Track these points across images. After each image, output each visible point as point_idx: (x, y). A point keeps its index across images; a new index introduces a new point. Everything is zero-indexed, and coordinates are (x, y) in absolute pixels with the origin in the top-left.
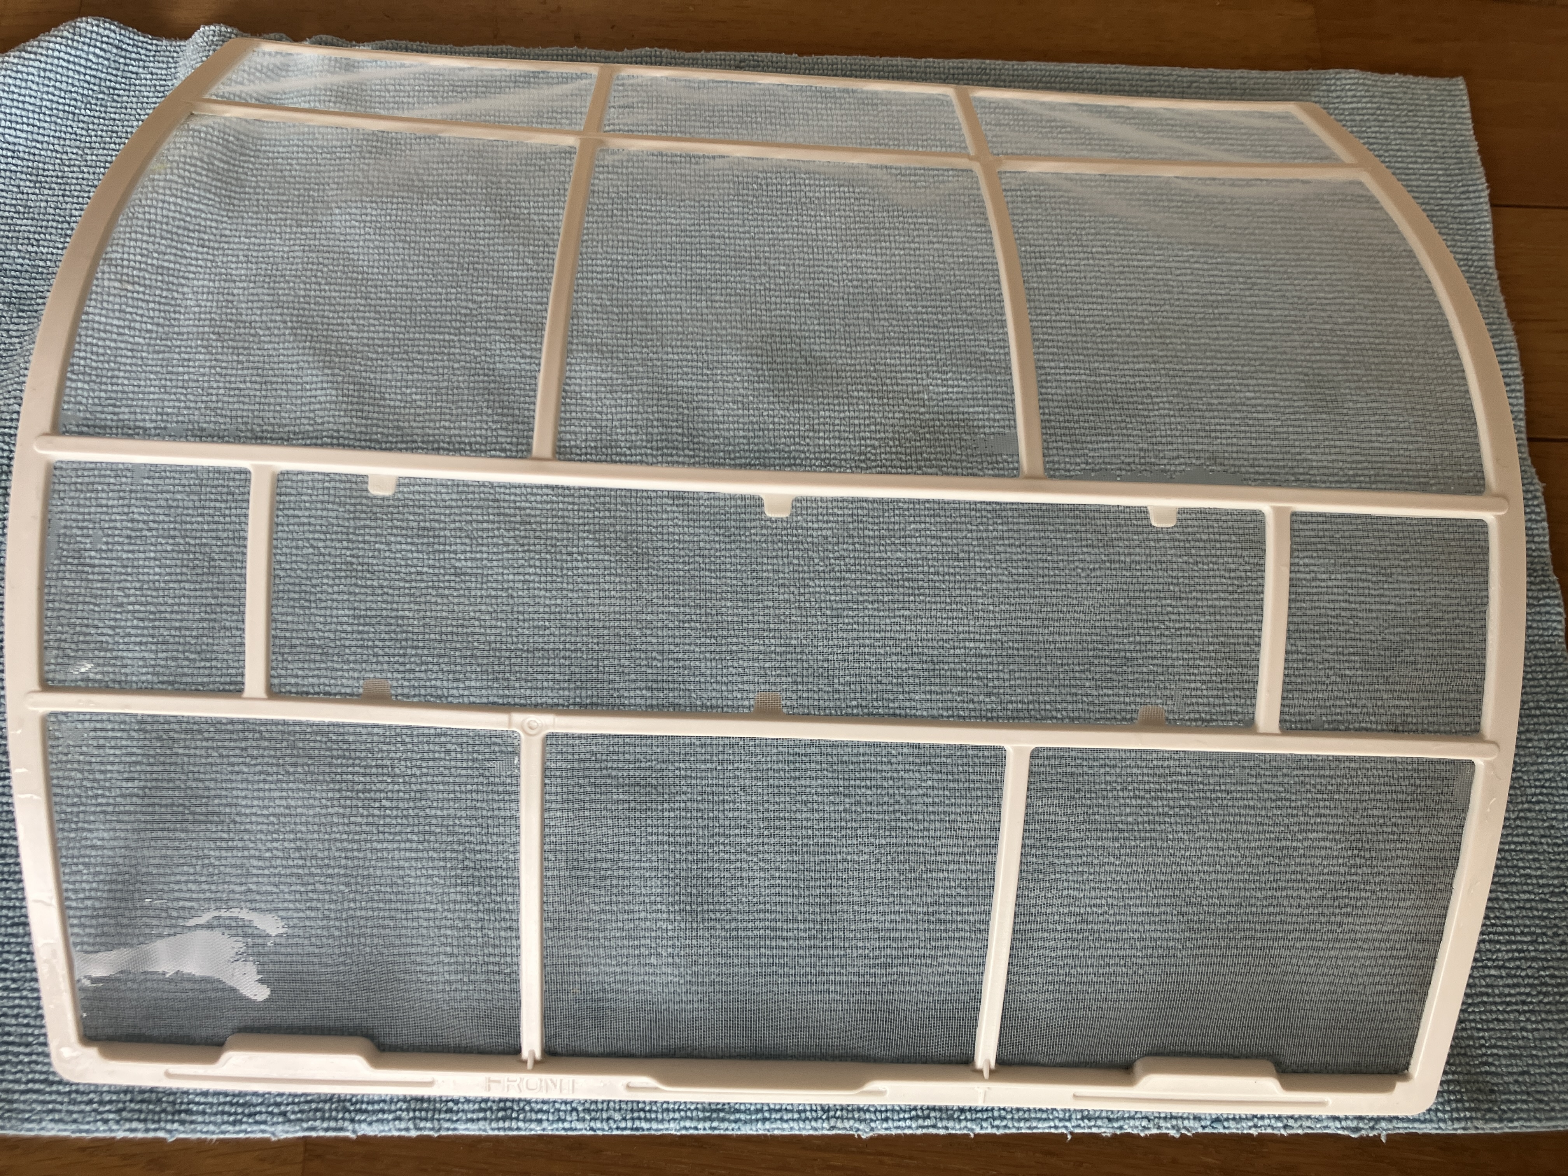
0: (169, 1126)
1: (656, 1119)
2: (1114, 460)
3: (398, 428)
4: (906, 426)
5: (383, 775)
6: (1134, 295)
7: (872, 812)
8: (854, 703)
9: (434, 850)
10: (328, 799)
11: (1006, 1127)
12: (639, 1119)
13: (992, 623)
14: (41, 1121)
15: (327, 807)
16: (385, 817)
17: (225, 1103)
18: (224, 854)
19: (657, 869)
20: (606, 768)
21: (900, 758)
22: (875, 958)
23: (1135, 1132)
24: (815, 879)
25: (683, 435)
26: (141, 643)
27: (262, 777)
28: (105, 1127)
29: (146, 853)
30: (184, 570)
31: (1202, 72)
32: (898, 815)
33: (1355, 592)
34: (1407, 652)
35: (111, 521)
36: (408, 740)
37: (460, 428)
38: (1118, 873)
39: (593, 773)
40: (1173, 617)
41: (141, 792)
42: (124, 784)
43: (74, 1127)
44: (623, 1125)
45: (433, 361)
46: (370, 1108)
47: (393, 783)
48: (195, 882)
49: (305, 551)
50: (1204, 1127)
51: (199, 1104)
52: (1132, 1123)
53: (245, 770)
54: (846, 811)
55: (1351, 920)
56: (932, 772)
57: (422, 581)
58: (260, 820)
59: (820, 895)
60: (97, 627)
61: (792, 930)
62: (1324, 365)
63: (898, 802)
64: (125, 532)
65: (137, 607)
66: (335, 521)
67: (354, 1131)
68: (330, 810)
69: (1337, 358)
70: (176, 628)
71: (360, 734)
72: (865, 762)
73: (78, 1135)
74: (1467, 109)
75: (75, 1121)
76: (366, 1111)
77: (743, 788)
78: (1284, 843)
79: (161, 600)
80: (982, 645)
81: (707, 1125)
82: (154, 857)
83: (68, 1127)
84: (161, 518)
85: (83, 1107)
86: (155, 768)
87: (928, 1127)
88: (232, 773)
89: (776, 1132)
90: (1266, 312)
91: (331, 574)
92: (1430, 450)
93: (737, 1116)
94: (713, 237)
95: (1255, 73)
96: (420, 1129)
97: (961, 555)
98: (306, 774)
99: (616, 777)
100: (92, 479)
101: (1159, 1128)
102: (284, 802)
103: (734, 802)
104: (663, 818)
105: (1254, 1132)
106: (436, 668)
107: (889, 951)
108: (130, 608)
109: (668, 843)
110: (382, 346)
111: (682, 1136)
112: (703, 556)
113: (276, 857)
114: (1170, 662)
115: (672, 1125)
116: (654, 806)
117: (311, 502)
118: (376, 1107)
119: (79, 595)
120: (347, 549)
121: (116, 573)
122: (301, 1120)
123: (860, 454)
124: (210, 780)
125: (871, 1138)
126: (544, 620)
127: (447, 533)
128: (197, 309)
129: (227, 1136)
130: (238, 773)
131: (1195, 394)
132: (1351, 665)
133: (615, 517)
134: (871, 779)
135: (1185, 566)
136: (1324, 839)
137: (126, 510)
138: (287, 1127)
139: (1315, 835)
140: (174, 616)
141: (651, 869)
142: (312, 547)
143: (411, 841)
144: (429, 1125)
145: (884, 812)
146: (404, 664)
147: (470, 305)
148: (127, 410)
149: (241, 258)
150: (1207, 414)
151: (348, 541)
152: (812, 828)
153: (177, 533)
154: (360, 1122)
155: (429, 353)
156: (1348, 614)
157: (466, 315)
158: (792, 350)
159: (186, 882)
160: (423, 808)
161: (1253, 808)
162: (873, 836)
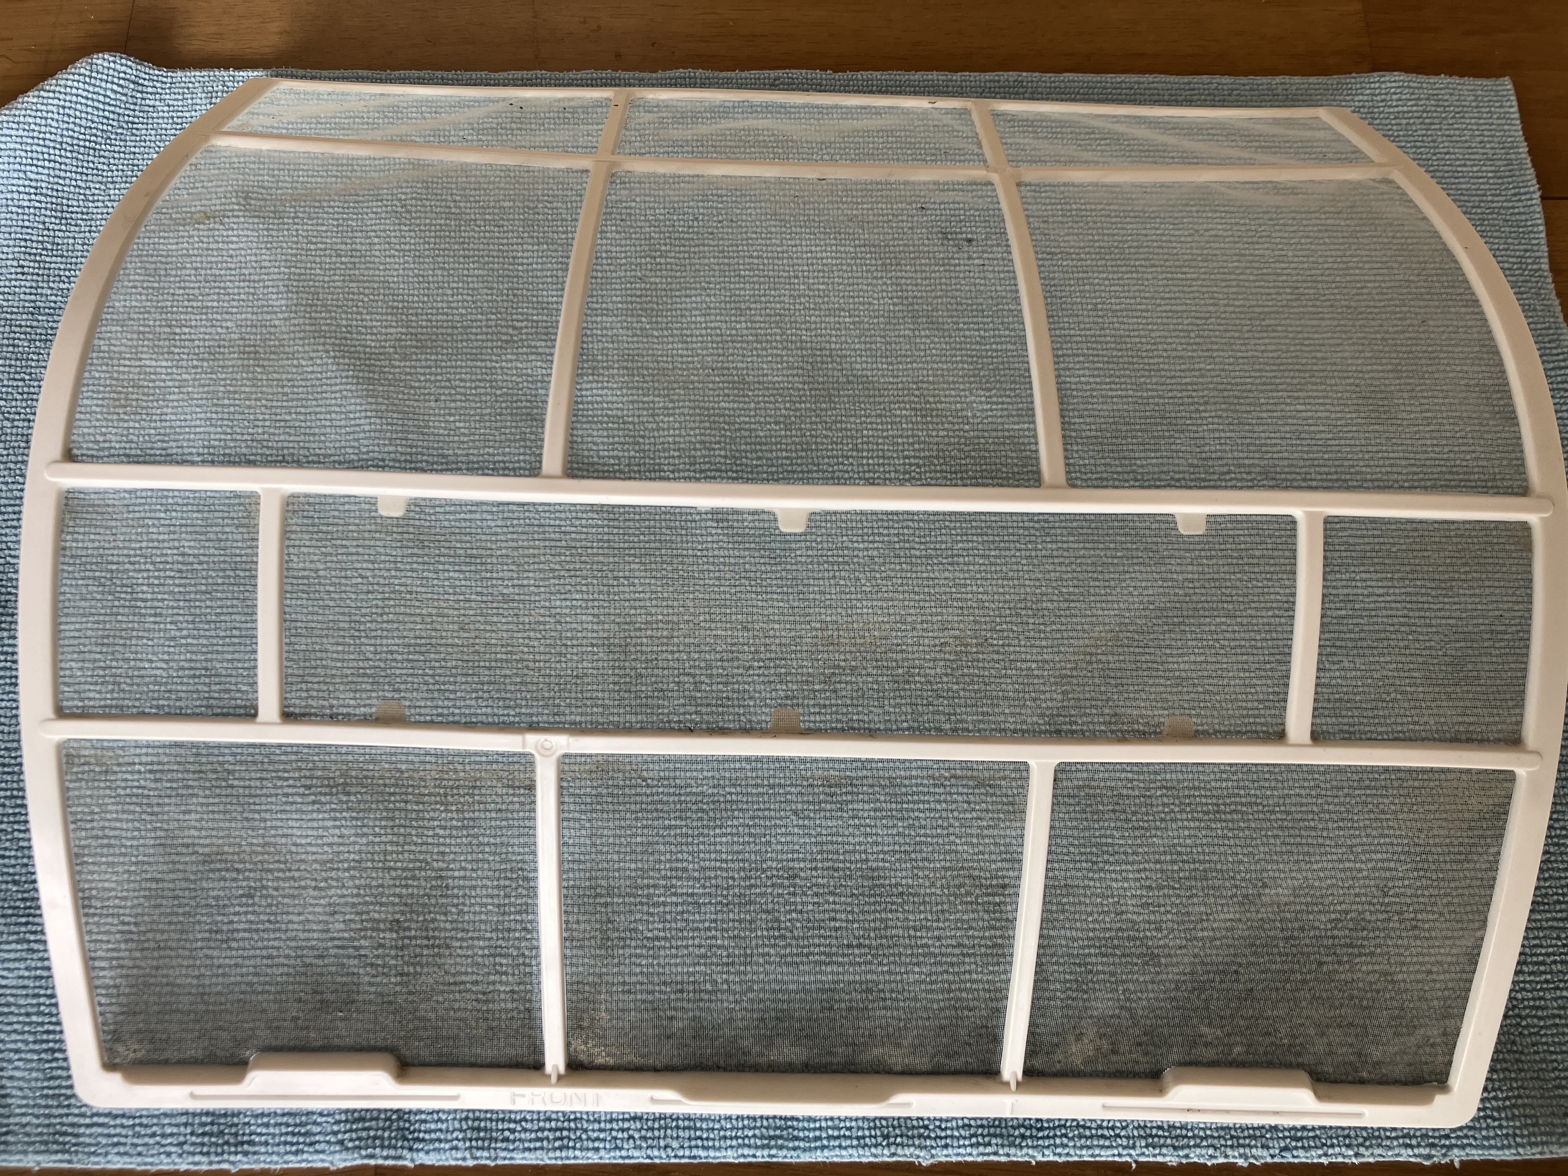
0: (232, 1158)
1: (714, 1147)
2: (1163, 476)
3: (444, 456)
4: (949, 444)
5: (436, 803)
6: (1179, 308)
7: (926, 836)
8: (905, 725)
9: (488, 878)
10: (381, 827)
11: (1068, 1154)
12: (697, 1147)
13: (1044, 643)
14: (107, 1154)
15: (380, 835)
16: (438, 845)
17: (287, 1134)
18: (281, 884)
19: (710, 895)
20: (658, 794)
21: (953, 781)
22: (932, 983)
23: (1202, 1161)
24: (869, 904)
25: (725, 457)
26: (194, 676)
27: (316, 806)
28: (168, 1160)
29: (205, 884)
30: (235, 602)
31: (1243, 80)
32: (952, 838)
33: (1414, 606)
34: (1470, 667)
35: (162, 555)
36: (460, 767)
37: (504, 454)
38: (1178, 896)
39: (644, 798)
40: (1228, 635)
41: (198, 825)
42: (181, 817)
43: (139, 1159)
44: (681, 1153)
45: (476, 388)
46: (427, 1137)
47: (446, 811)
48: (254, 913)
49: (354, 581)
50: (1273, 1156)
51: (260, 1134)
52: (1198, 1151)
53: (299, 800)
54: (898, 834)
55: (1418, 943)
56: (986, 795)
57: (471, 608)
58: (314, 849)
59: (874, 921)
60: (151, 661)
61: (848, 955)
62: (1375, 375)
63: (951, 826)
64: (175, 566)
65: (190, 641)
66: (382, 550)
67: (412, 1160)
68: (384, 839)
69: (1390, 367)
70: (228, 661)
71: (413, 763)
72: (917, 785)
73: (143, 1168)
74: (1515, 109)
75: (140, 1154)
76: (423, 1140)
77: (795, 812)
78: (1347, 865)
79: (213, 633)
80: (1034, 666)
81: (766, 1152)
82: (213, 889)
83: (133, 1160)
84: (212, 551)
85: (147, 1140)
86: (211, 800)
87: (988, 1154)
88: (286, 803)
89: (835, 1159)
90: (1314, 322)
91: (380, 603)
92: (1489, 459)
93: (796, 1143)
94: (751, 257)
95: (1297, 79)
96: (477, 1158)
97: (1011, 574)
98: (359, 802)
99: (668, 802)
100: (143, 515)
101: (1226, 1156)
102: (337, 831)
103: (786, 827)
104: (715, 844)
105: (1324, 1161)
106: (486, 695)
107: (945, 976)
108: (183, 641)
109: (721, 869)
110: (424, 374)
111: (740, 1164)
112: (749, 579)
113: (332, 887)
114: (1226, 682)
115: (730, 1152)
116: (706, 831)
117: (358, 532)
118: (433, 1136)
119: (133, 630)
120: (395, 577)
121: (168, 607)
122: (360, 1148)
123: (905, 473)
124: (266, 811)
125: (932, 1165)
126: (593, 645)
127: (494, 560)
128: (241, 343)
129: (290, 1165)
130: (292, 803)
131: (1243, 408)
132: (1412, 681)
133: (660, 541)
134: (924, 802)
135: (1238, 584)
136: (1389, 860)
137: (176, 544)
138: (344, 1155)
139: (1379, 856)
140: (226, 648)
141: (704, 894)
142: (362, 577)
143: (465, 869)
144: (486, 1154)
145: (938, 836)
146: (455, 692)
147: (511, 331)
148: (174, 444)
149: (282, 289)
150: (1256, 428)
151: (397, 569)
152: (865, 852)
153: (227, 566)
154: (418, 1150)
155: (471, 381)
156: (1407, 629)
157: (507, 341)
158: (833, 369)
159: (246, 913)
160: (476, 836)
161: (1314, 828)
162: (926, 859)
